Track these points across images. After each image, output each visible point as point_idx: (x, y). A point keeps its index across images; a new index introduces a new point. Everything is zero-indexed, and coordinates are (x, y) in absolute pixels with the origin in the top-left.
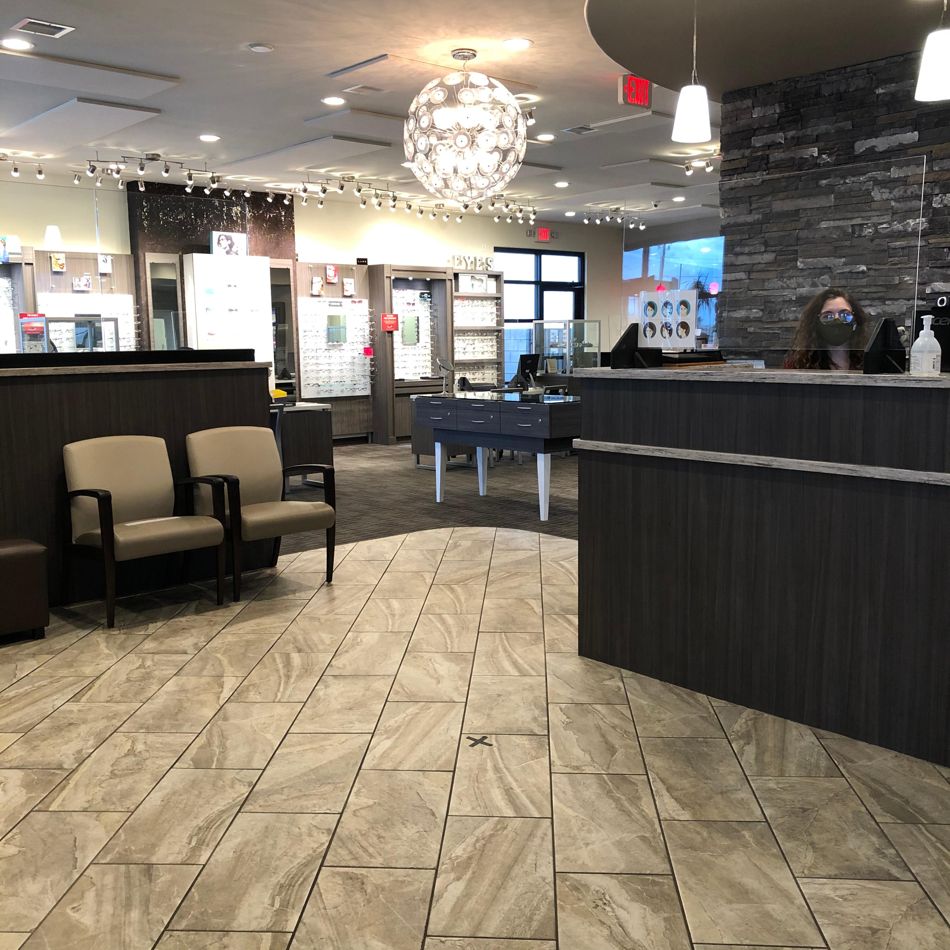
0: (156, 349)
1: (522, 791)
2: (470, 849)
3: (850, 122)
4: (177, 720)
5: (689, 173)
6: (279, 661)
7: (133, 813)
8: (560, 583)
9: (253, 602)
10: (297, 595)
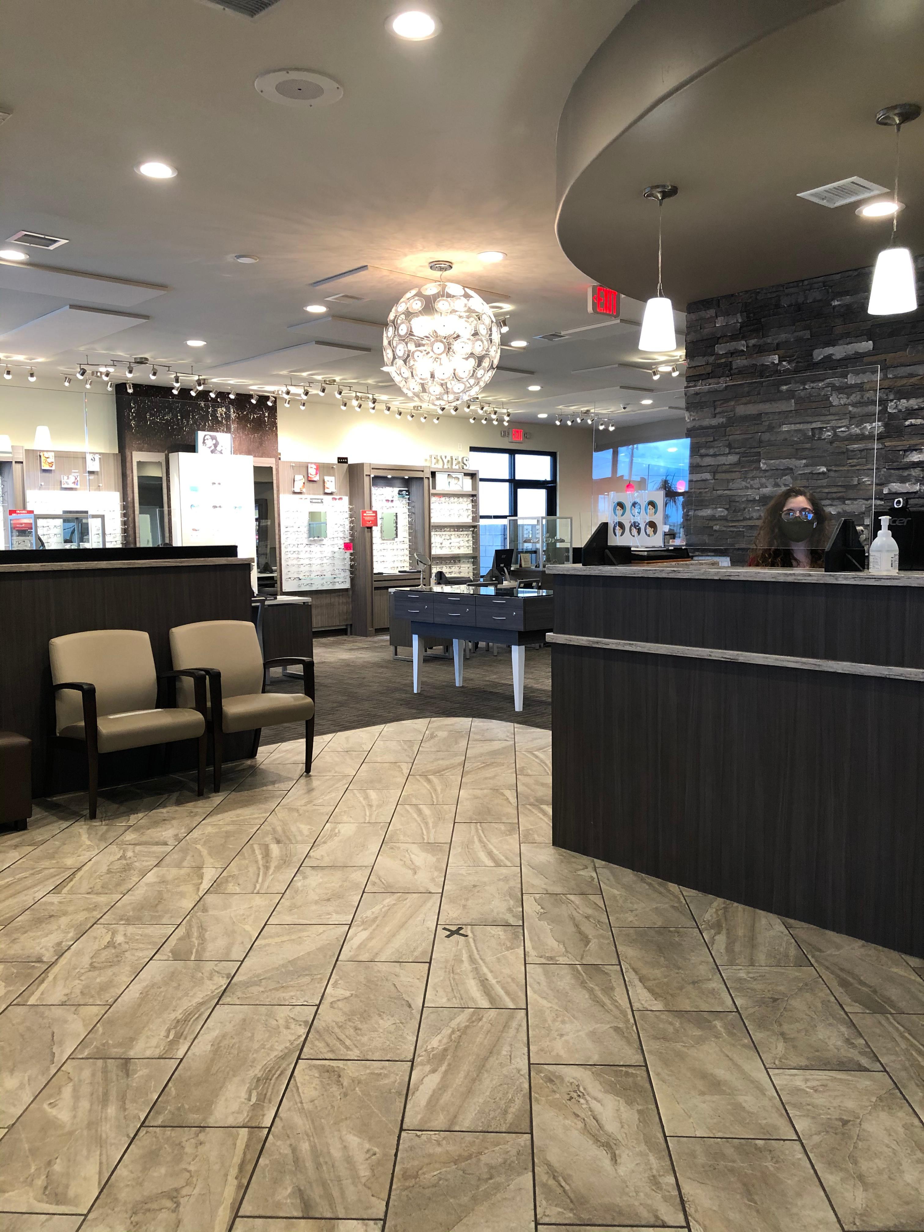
0: (142, 546)
1: (497, 982)
2: (445, 1041)
3: (809, 332)
4: (157, 912)
5: (656, 378)
6: (257, 852)
7: (111, 1006)
8: (535, 773)
9: (233, 793)
10: (276, 785)
